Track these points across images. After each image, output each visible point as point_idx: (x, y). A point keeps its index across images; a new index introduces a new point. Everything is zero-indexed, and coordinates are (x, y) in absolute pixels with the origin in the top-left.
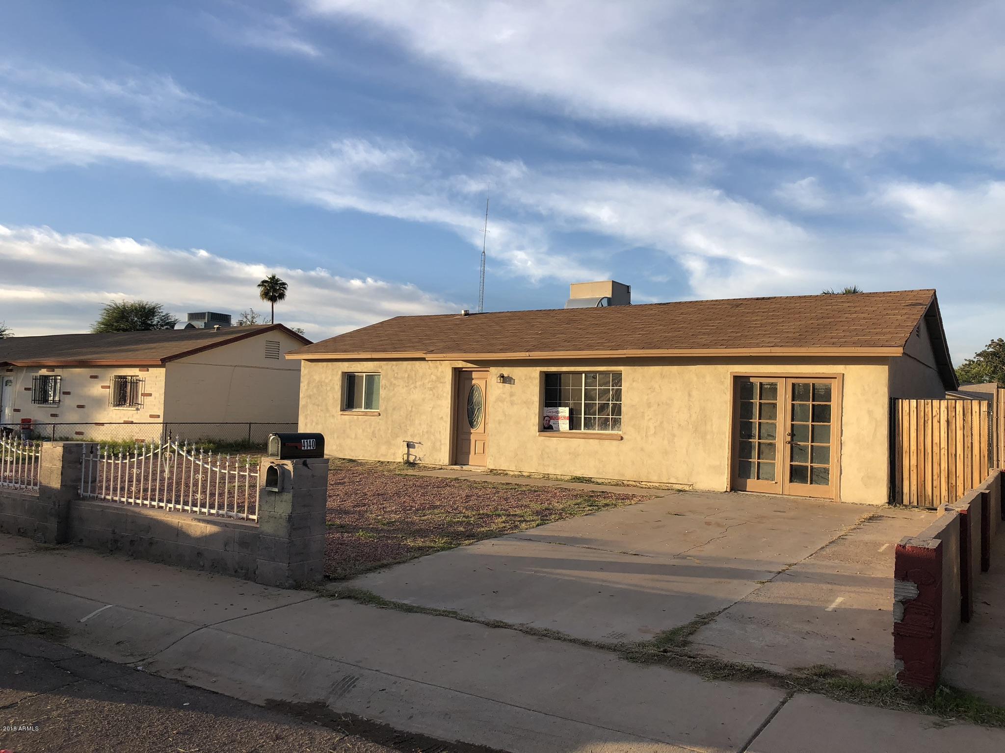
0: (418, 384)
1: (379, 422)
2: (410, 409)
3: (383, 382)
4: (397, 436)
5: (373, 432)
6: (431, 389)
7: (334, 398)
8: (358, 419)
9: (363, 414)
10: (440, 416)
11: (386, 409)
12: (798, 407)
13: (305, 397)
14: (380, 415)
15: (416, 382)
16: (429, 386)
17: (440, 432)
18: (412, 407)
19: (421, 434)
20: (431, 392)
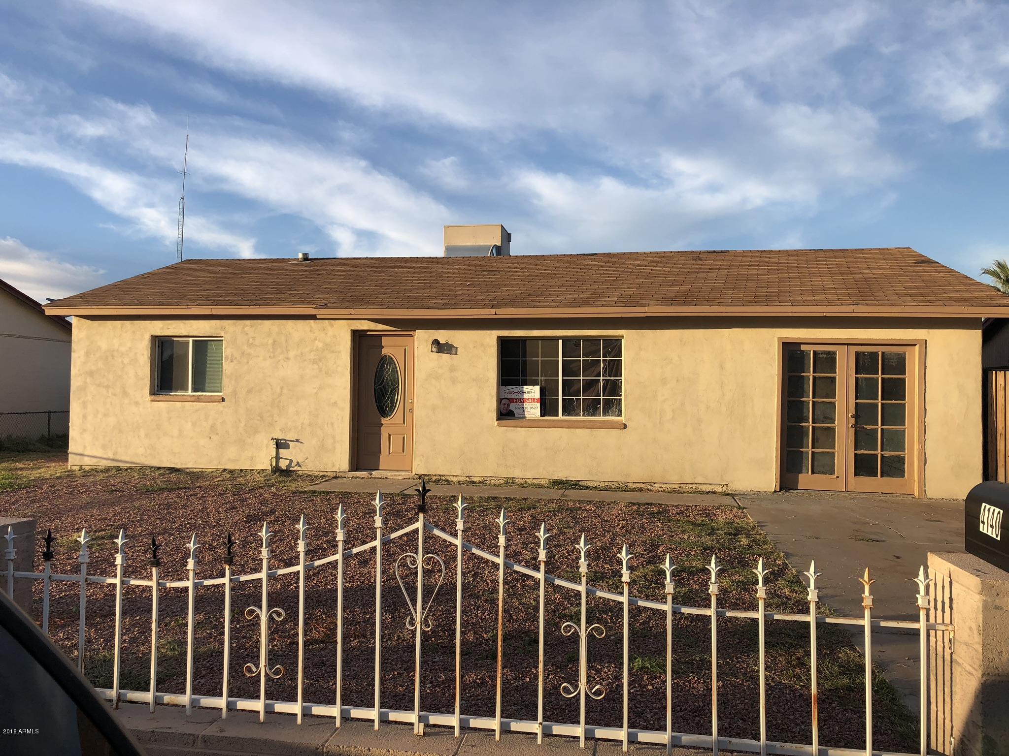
0: (292, 354)
1: (222, 412)
2: (278, 390)
3: (227, 350)
4: (256, 431)
5: (212, 426)
6: (314, 362)
7: (136, 375)
8: (184, 407)
9: (193, 399)
10: (332, 401)
11: (235, 393)
12: (863, 381)
13: (81, 375)
14: (223, 400)
15: (288, 351)
16: (312, 356)
17: (332, 424)
18: (282, 388)
19: (300, 428)
20: (316, 366)
